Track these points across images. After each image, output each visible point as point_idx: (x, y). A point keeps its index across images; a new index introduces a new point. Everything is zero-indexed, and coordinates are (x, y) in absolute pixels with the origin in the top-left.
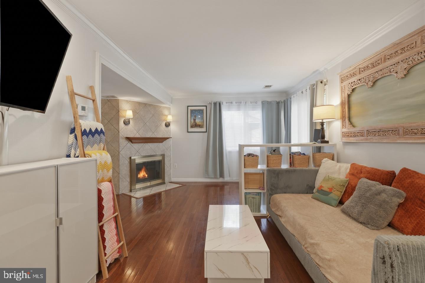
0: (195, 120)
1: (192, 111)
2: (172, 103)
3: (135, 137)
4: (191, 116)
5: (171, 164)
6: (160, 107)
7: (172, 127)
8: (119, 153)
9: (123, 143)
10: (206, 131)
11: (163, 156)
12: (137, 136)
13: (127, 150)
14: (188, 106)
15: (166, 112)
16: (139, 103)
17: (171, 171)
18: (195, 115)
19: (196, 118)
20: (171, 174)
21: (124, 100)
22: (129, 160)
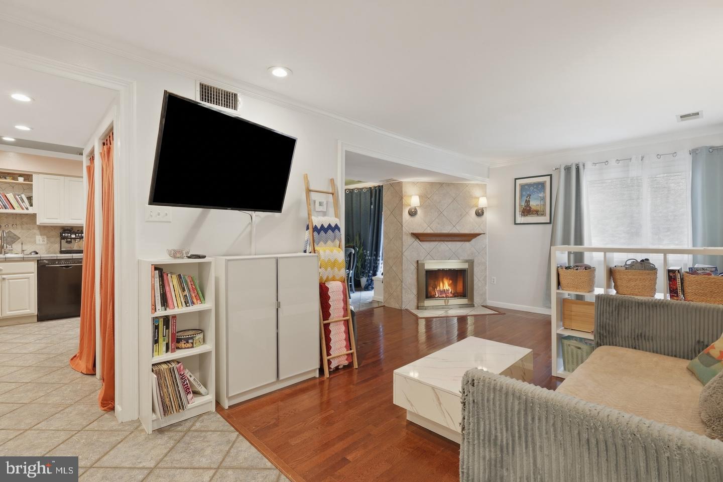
0: (528, 202)
1: (523, 187)
2: (488, 177)
3: (425, 232)
4: (521, 196)
5: (486, 276)
6: (467, 185)
7: (489, 216)
8: (402, 254)
9: (409, 240)
10: (549, 222)
11: (471, 263)
12: (429, 231)
13: (413, 251)
14: (516, 179)
15: (477, 192)
16: (432, 184)
17: (487, 288)
18: (528, 193)
19: (530, 198)
20: (485, 293)
21: (409, 182)
22: (415, 265)
